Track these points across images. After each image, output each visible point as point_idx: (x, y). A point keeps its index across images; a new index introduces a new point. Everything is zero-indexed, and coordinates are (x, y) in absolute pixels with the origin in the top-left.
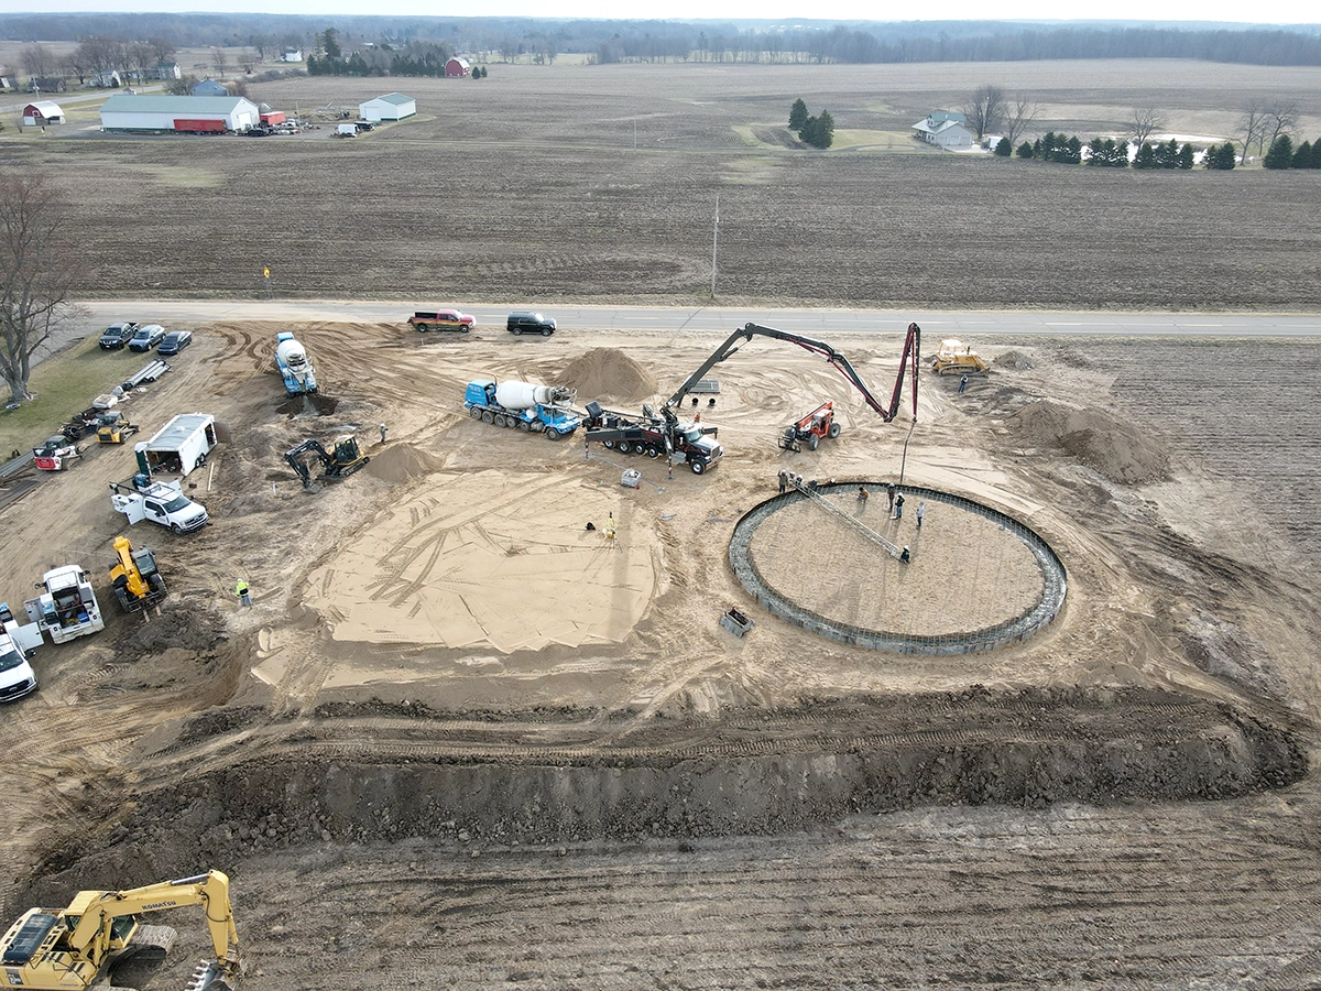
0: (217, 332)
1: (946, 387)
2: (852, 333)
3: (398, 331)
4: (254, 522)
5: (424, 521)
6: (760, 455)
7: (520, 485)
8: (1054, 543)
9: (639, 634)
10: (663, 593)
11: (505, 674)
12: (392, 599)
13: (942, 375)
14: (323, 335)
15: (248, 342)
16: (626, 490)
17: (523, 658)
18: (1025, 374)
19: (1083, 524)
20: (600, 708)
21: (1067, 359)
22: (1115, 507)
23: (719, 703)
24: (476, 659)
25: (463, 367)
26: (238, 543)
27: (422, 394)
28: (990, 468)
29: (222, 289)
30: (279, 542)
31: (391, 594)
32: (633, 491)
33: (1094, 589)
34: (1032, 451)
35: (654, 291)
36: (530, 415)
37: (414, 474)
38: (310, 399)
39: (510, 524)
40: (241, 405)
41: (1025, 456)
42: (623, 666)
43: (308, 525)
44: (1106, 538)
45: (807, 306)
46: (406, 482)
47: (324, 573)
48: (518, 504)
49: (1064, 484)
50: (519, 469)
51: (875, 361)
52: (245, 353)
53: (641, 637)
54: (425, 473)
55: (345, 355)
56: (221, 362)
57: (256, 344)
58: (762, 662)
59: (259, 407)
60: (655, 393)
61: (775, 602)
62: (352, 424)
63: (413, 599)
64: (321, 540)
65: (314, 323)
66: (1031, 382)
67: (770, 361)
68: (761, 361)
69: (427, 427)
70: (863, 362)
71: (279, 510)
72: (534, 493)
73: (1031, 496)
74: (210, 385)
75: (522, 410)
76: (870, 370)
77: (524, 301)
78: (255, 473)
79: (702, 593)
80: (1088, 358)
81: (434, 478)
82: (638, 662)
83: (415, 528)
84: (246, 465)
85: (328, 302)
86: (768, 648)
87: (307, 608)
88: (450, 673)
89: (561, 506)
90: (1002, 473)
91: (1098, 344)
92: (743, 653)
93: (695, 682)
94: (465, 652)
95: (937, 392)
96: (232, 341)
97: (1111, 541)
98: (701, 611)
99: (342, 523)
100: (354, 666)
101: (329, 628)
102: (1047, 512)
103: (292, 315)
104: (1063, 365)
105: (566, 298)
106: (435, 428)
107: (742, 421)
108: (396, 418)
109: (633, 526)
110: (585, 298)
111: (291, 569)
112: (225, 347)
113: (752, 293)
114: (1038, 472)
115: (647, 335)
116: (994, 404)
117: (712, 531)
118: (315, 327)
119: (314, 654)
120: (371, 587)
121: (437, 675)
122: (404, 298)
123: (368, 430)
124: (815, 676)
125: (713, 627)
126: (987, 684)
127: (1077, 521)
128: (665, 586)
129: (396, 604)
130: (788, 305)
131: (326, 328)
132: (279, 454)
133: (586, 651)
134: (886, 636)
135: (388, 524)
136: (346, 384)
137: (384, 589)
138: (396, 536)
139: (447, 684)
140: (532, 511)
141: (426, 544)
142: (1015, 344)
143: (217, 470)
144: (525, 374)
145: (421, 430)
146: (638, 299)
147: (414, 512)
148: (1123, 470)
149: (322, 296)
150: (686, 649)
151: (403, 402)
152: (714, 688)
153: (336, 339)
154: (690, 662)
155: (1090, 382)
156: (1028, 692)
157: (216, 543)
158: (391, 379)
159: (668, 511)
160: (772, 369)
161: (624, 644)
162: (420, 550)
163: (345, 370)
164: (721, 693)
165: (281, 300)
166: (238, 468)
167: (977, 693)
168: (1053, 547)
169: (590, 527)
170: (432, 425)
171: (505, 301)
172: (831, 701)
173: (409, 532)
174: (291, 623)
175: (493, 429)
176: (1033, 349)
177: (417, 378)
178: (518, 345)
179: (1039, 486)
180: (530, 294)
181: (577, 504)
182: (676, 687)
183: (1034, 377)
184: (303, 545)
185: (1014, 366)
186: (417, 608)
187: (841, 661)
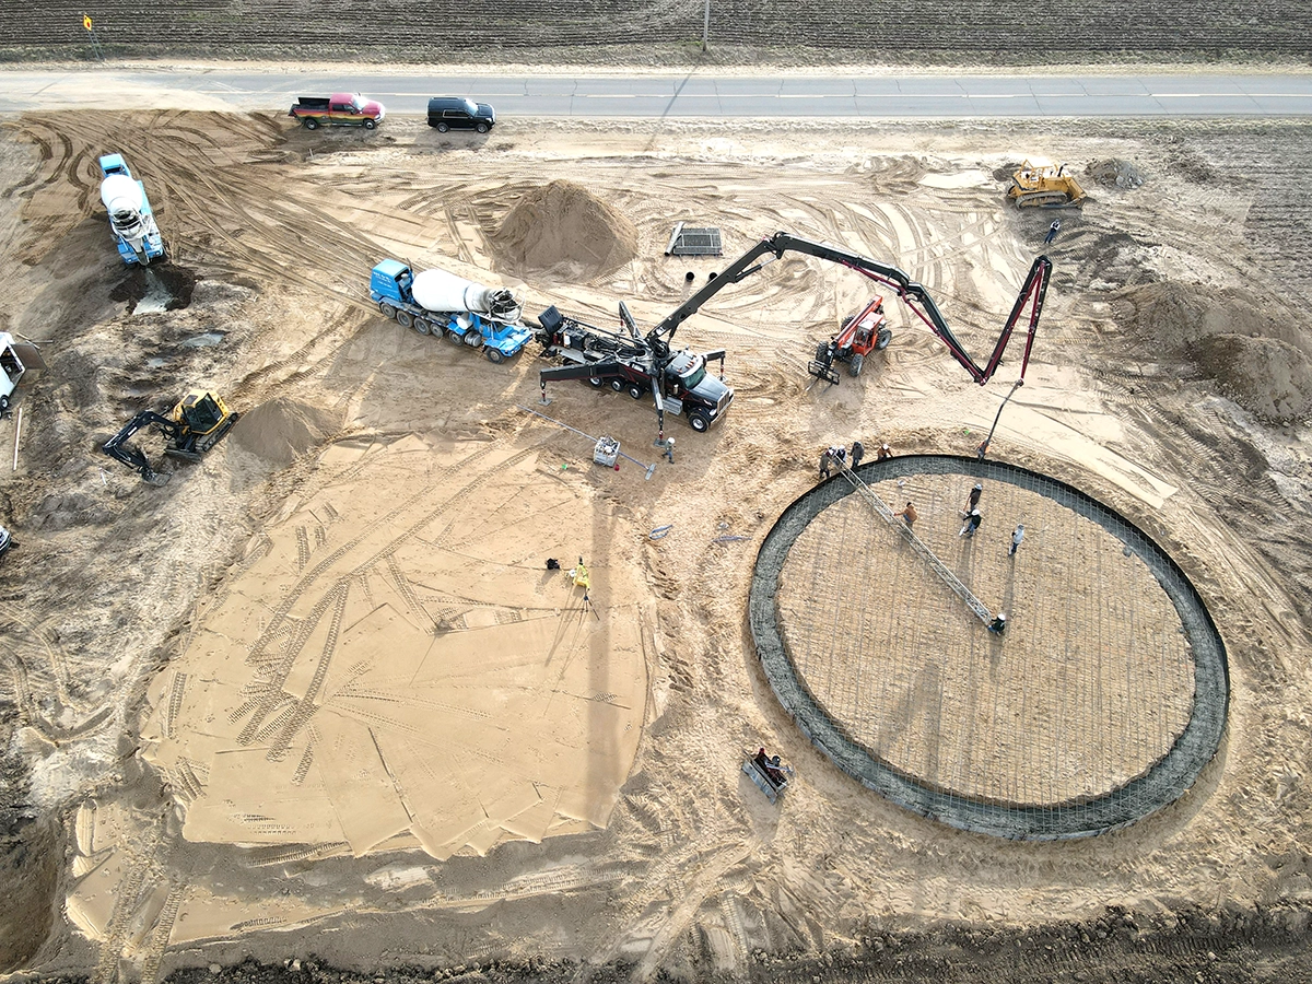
0: (26, 133)
1: (1027, 232)
2: (894, 120)
3: (275, 127)
4: (75, 543)
5: (318, 557)
6: (782, 386)
7: (451, 471)
8: (1201, 578)
9: (629, 802)
10: (660, 714)
11: (439, 902)
12: (269, 743)
13: (1021, 208)
14: (173, 138)
15: (68, 153)
16: (602, 473)
17: (461, 872)
18: (1129, 199)
19: (1233, 524)
20: (577, 961)
21: (1184, 166)
22: (1273, 486)
23: (748, 945)
24: (396, 874)
25: (368, 205)
26: (54, 588)
27: (313, 264)
28: (1098, 408)
29: (33, 43)
30: (110, 593)
31: (272, 727)
32: (611, 473)
33: (1264, 678)
34: (1151, 369)
35: (626, 38)
36: (463, 324)
37: (301, 448)
38: (157, 273)
39: (439, 560)
40: (62, 283)
41: (1142, 376)
42: (607, 877)
43: (153, 554)
44: (1265, 554)
45: (831, 62)
46: (289, 464)
47: (170, 682)
48: (450, 513)
49: (1199, 436)
50: (449, 435)
51: (929, 180)
52: (64, 176)
53: (633, 808)
54: (319, 443)
55: (204, 177)
56: (30, 194)
57: (80, 157)
58: (806, 856)
59: (86, 286)
60: (634, 256)
61: (819, 727)
62: (214, 332)
63: (300, 739)
64: (169, 597)
65: (163, 113)
66: (1137, 214)
67: (787, 185)
68: (775, 184)
69: (322, 334)
70: (912, 184)
71: (112, 520)
72: (472, 487)
73: (1158, 465)
74: (17, 243)
75: (450, 315)
76: (924, 199)
77: (450, 60)
78: (78, 436)
79: (715, 702)
80: (1213, 163)
81: (332, 455)
82: (631, 866)
83: (303, 574)
84: (65, 421)
85: (181, 65)
86: (813, 825)
87: (146, 765)
88: (356, 904)
89: (510, 517)
90: (1113, 418)
91: (1222, 133)
92: (778, 836)
93: (711, 904)
94: (378, 862)
95: (1015, 242)
96: (47, 153)
97: (1275, 562)
98: (714, 742)
99: (201, 558)
100: (217, 891)
101: (178, 812)
102: (1180, 500)
103: (128, 97)
104: (1178, 179)
105: (508, 53)
106: (331, 338)
107: (755, 315)
108: (274, 319)
109: (614, 561)
110: (534, 53)
111: (125, 664)
112: (37, 164)
113: (759, 39)
114: (1164, 412)
115: (619, 129)
116: (1092, 266)
117: (722, 562)
118: (163, 120)
119: (156, 866)
120: (239, 713)
121: (339, 911)
122: (285, 56)
123: (237, 344)
124: (883, 889)
125: (733, 777)
126: (1130, 901)
127: (1224, 517)
128: (663, 696)
129: (276, 752)
130: (807, 62)
131: (177, 122)
132: (111, 398)
133: (555, 849)
134: (981, 804)
135: (264, 566)
136: (206, 240)
137: (259, 718)
138: (276, 589)
139: (353, 926)
140: (468, 530)
141: (320, 609)
142: (1112, 135)
143: (27, 425)
144: (454, 219)
145: (313, 343)
146: (605, 54)
147: (301, 534)
148: (1277, 403)
149: (173, 54)
150: (698, 828)
151: (289, 280)
152: (739, 915)
153: (192, 145)
154: (701, 858)
155: (1217, 212)
156: (1190, 917)
157: (24, 588)
158: (269, 230)
159: (660, 519)
160: (790, 199)
161: (609, 832)
162: (309, 625)
163: (205, 210)
164: (750, 924)
165: (115, 63)
166: (53, 429)
167: (1115, 925)
168: (1200, 586)
169: (552, 565)
170: (329, 331)
171: (424, 60)
172: (909, 942)
173: (293, 582)
174: (125, 789)
175: (413, 340)
176: (1136, 144)
177: (306, 231)
178: (444, 157)
179: (1166, 444)
180: (460, 46)
181: (532, 509)
182: (686, 913)
183: (1141, 203)
184: (144, 603)
185: (1115, 182)
186: (307, 761)
187: (920, 858)
